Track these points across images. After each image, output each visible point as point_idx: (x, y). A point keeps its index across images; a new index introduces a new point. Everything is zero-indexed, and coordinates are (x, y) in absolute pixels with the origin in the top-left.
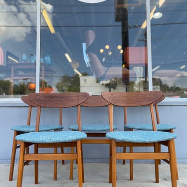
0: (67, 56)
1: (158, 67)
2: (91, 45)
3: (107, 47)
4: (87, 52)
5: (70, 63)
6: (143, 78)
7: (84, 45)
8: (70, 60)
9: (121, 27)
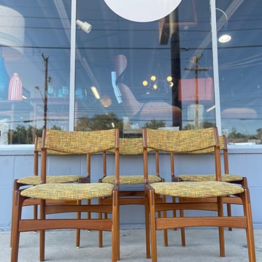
0: (94, 89)
2: (122, 74)
3: (153, 78)
4: (117, 83)
5: (98, 100)
7: (113, 74)
8: (97, 96)
9: (170, 50)
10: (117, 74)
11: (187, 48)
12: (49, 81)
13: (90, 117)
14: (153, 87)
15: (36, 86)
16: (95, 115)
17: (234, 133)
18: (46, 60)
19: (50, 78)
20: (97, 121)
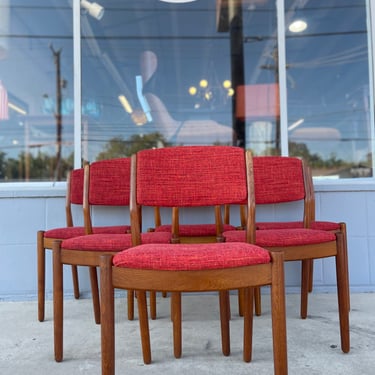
0: (123, 99)
1: (301, 121)
3: (204, 83)
5: (129, 115)
6: (272, 142)
7: (139, 79)
10: (144, 79)
11: (260, 36)
12: (64, 86)
13: (126, 139)
14: (204, 96)
15: (44, 93)
16: (133, 137)
17: (333, 160)
18: (57, 55)
19: (65, 82)
20: (136, 145)
